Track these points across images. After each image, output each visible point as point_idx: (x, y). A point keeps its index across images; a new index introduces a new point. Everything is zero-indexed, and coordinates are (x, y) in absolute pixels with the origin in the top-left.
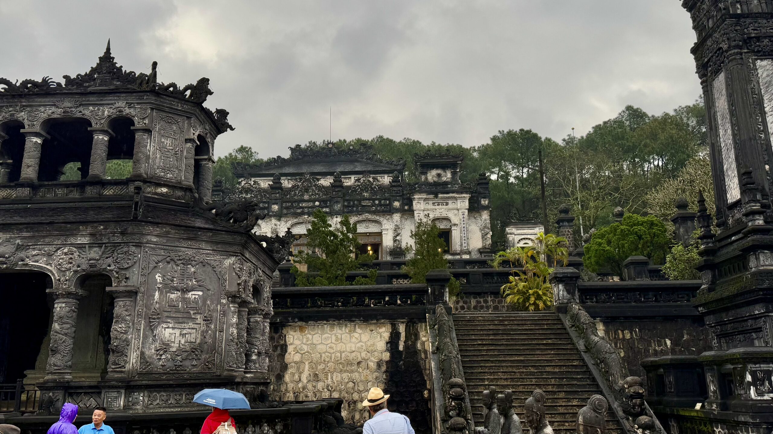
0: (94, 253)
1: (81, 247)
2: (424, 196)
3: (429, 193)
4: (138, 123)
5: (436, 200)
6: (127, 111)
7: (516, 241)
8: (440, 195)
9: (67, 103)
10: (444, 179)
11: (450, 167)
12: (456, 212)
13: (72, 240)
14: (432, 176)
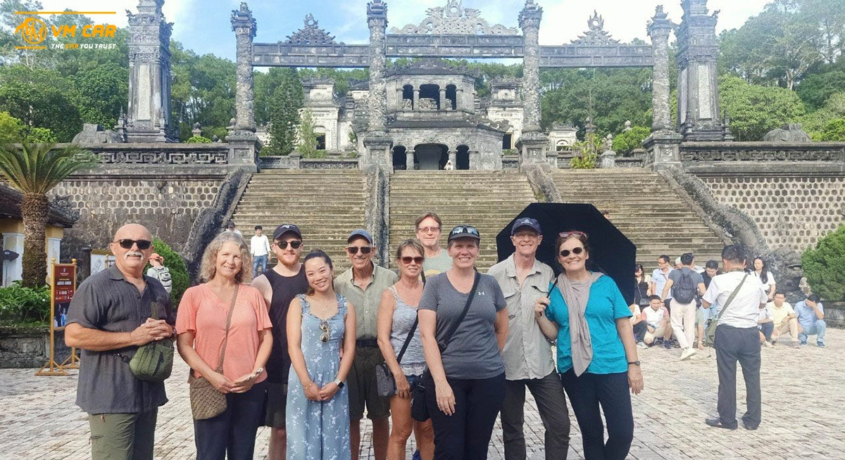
0: (463, 138)
1: (458, 136)
2: (496, 109)
3: (499, 107)
4: (458, 88)
5: (504, 113)
6: (454, 82)
7: (556, 142)
8: (507, 109)
9: (430, 77)
10: (509, 97)
11: (513, 89)
12: (517, 120)
13: (454, 133)
14: (501, 94)
